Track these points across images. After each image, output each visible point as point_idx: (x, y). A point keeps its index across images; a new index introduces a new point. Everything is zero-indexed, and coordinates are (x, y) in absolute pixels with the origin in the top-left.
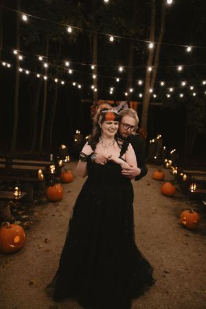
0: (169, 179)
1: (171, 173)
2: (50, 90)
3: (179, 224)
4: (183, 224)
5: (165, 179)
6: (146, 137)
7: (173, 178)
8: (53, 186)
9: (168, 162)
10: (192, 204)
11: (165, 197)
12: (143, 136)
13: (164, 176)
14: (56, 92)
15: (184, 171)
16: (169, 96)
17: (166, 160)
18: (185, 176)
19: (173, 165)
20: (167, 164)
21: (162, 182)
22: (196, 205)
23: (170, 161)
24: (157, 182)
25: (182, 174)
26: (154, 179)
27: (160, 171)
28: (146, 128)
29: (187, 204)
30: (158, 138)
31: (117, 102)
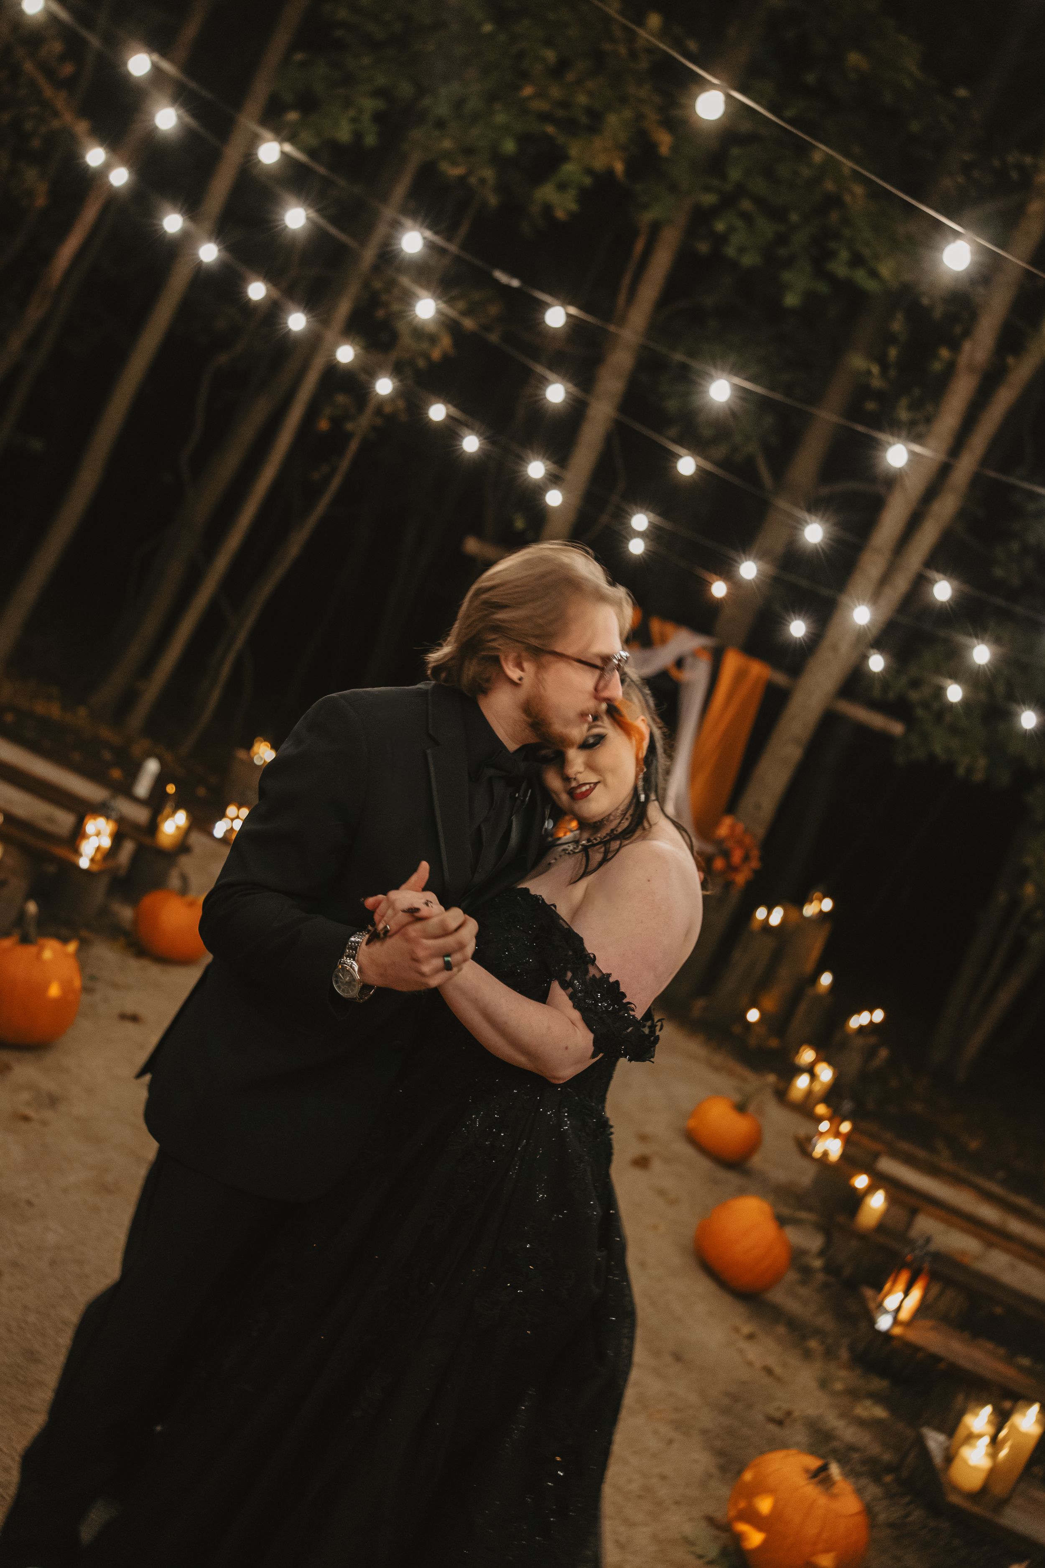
0: (779, 1176)
1: (804, 1146)
2: (324, 425)
3: (711, 1521)
4: (738, 1538)
5: (757, 1161)
6: (741, 878)
7: (806, 1176)
8: (25, 940)
9: (810, 1070)
10: (854, 1394)
11: (703, 1286)
12: (731, 868)
13: (754, 1144)
14: (354, 446)
15: (887, 1165)
16: (955, 693)
17: (807, 1056)
18: (877, 1201)
19: (832, 1095)
20: (802, 1082)
21: (732, 1178)
22: (879, 1412)
23: (826, 1074)
24: (705, 1164)
25: (861, 1181)
26: (692, 1138)
27: (741, 1108)
28: (760, 831)
29: (824, 1384)
30: (810, 910)
31: (656, 626)
